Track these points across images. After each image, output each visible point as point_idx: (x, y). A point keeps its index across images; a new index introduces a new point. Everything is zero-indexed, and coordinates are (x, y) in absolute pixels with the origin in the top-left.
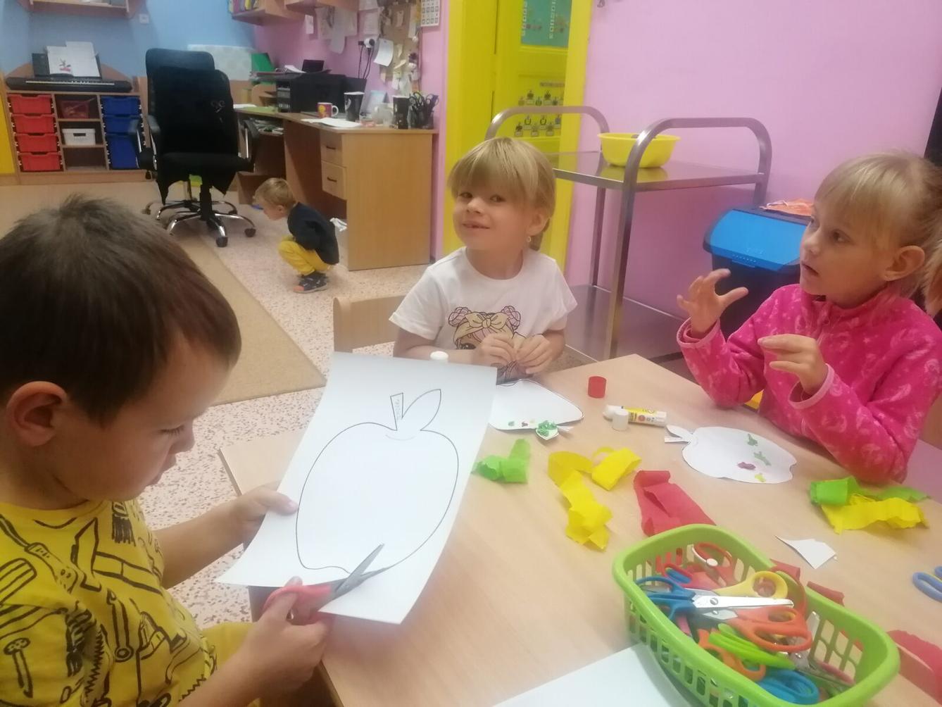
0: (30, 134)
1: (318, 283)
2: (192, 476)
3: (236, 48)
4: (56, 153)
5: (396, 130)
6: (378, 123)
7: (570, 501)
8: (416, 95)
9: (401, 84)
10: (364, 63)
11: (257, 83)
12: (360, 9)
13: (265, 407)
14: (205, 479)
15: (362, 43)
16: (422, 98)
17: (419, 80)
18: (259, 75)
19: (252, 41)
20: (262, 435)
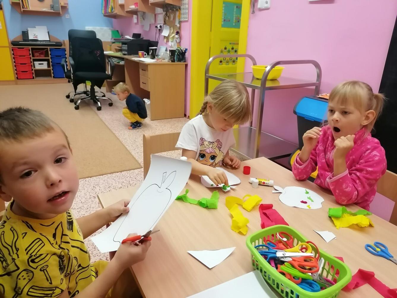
0: (21, 64)
1: (138, 125)
2: (87, 205)
3: (105, 28)
4: (31, 72)
5: (170, 62)
6: (163, 60)
7: (233, 216)
8: (179, 48)
9: (173, 44)
10: (158, 35)
11: (114, 43)
12: (156, 13)
13: (116, 177)
14: (92, 206)
15: (157, 27)
16: (181, 49)
17: (180, 42)
18: (114, 39)
19: (111, 25)
20: (115, 189)
